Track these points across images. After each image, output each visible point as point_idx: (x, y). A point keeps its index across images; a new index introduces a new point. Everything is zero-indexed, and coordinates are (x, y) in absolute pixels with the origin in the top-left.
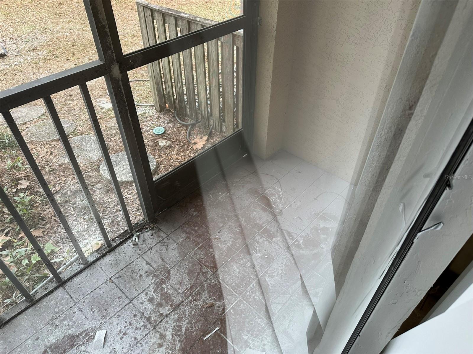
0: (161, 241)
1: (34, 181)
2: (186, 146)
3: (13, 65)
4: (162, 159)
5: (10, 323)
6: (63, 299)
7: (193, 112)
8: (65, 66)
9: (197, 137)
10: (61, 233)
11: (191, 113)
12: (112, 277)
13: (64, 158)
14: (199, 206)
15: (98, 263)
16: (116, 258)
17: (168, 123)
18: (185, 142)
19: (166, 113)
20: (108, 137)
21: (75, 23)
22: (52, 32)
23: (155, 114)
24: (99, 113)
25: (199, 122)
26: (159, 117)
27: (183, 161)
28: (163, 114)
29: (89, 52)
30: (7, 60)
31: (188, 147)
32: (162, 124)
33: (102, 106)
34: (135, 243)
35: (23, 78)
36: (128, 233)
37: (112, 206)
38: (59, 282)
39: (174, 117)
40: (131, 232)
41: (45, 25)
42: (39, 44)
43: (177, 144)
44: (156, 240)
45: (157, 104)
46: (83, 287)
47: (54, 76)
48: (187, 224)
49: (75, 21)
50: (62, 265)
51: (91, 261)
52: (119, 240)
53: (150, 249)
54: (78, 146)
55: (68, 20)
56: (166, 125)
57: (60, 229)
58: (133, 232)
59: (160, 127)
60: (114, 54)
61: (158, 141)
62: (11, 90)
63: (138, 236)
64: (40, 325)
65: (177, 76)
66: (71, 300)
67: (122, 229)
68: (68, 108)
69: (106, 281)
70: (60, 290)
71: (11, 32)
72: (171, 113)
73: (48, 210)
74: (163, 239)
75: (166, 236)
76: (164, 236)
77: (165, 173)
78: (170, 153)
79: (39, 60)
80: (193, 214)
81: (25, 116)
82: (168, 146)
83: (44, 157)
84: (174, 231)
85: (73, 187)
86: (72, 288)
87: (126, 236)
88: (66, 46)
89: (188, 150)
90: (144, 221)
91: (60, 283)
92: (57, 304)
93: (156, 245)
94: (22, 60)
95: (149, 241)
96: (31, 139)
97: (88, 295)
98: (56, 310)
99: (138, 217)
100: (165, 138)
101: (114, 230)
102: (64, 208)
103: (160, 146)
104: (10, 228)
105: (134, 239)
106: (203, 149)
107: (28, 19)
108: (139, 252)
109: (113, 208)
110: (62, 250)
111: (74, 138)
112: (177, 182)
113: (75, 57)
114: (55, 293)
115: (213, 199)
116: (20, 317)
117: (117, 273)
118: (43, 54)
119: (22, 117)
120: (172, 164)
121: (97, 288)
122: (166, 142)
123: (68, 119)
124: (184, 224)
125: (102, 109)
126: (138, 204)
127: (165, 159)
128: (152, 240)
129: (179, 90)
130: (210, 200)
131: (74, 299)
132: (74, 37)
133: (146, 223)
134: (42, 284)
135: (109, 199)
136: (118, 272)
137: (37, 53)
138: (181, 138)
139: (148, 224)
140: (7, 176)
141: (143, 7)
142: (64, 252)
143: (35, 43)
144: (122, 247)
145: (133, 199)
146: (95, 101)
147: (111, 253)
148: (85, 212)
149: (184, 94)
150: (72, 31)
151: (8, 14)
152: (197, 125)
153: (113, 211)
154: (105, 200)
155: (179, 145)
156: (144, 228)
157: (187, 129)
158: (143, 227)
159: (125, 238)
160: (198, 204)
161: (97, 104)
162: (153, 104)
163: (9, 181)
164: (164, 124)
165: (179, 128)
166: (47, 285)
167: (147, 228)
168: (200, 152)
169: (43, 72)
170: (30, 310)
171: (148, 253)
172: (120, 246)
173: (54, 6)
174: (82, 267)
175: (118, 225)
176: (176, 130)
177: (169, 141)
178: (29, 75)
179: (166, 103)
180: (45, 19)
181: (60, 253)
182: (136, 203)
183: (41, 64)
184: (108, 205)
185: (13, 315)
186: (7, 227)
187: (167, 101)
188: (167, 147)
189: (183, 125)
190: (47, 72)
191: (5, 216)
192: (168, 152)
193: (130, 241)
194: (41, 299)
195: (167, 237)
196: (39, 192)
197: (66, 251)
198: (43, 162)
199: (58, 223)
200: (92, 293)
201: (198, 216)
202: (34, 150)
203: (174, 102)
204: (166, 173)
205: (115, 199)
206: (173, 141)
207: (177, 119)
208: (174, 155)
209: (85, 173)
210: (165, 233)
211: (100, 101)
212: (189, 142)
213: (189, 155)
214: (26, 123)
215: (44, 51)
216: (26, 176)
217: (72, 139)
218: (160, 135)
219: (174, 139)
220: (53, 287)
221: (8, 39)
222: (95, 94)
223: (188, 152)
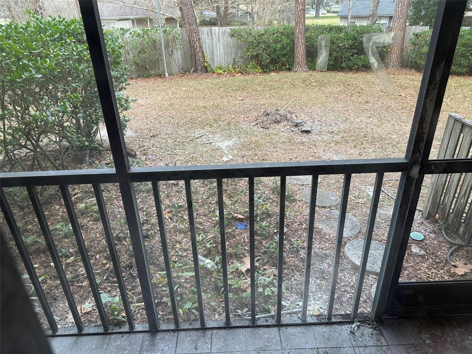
0: (379, 346)
1: (291, 231)
2: (442, 264)
3: (312, 140)
4: (409, 265)
5: (233, 330)
6: (274, 338)
7: (468, 233)
8: (351, 151)
9: (460, 260)
10: (293, 283)
11: (464, 233)
12: (319, 348)
13: (320, 223)
14: (437, 337)
15: (313, 327)
16: (330, 334)
17: (431, 233)
18: (442, 260)
19: (433, 222)
20: (364, 222)
21: (373, 119)
22: (351, 123)
23: (419, 219)
24: (364, 198)
25: (469, 246)
26: (422, 223)
27: (432, 278)
28: (429, 223)
29: (376, 145)
30: (309, 136)
31: (443, 266)
32: (423, 231)
33: (370, 194)
34: (353, 331)
35: (315, 152)
36: (350, 317)
37: (342, 284)
38: (278, 322)
39: (440, 229)
40: (354, 318)
41: (348, 116)
42: (337, 130)
43: (432, 258)
44: (374, 342)
45: (426, 210)
46: (293, 340)
47: (362, 161)
48: (415, 347)
49: (374, 118)
50: (283, 310)
51: (309, 322)
52: (340, 318)
53: (364, 347)
54: (335, 219)
55: (369, 116)
56: (427, 234)
57: (293, 279)
58: (355, 319)
59: (420, 233)
60: (421, 157)
61: (411, 246)
62: (327, 162)
63: (358, 327)
64: (250, 347)
65: (464, 191)
66: (280, 344)
67: (344, 310)
68: (339, 185)
69: (314, 348)
70: (276, 329)
71: (321, 116)
72: (438, 224)
73: (291, 259)
74: (382, 346)
75: (386, 344)
76: (385, 343)
77: (406, 280)
78: (420, 263)
79: (332, 141)
80: (425, 341)
81: (305, 180)
82: (421, 256)
83: (305, 215)
84: (397, 345)
85: (317, 250)
86: (285, 334)
87: (347, 320)
88: (358, 136)
89: (443, 269)
90: (370, 316)
91: (278, 324)
92: (269, 339)
93: (372, 346)
94: (320, 138)
95: (367, 338)
96: (302, 198)
97: (294, 349)
98: (266, 344)
99: (362, 309)
100: (421, 246)
101: (337, 307)
102: (303, 264)
103: (411, 251)
104: (261, 258)
105: (353, 326)
106: (462, 277)
107: (337, 109)
108: (353, 341)
109: (343, 286)
110: (288, 298)
111: (335, 211)
112: (421, 296)
113: (363, 146)
114: (271, 329)
115: (458, 338)
116: (241, 330)
117: (325, 348)
118: (338, 138)
119: (302, 180)
120: (418, 275)
121: (304, 349)
122: (420, 250)
123: (336, 194)
124: (410, 344)
125: (368, 196)
126: (367, 296)
127: (412, 266)
128: (370, 339)
129: (461, 205)
130: (453, 338)
131: (283, 345)
132: (368, 130)
133: (371, 319)
134: (264, 315)
135: (343, 277)
136: (327, 348)
137: (333, 136)
138: (439, 253)
139: (372, 321)
140: (275, 218)
141: (455, 120)
142: (289, 300)
143: (335, 128)
144: (340, 327)
145: (364, 288)
146: (365, 187)
147: (328, 326)
148: (318, 276)
149: (464, 212)
150: (368, 125)
151: (324, 103)
152: (465, 248)
153: (342, 289)
154: (339, 276)
155: (434, 260)
156: (367, 323)
157: (450, 248)
158: (366, 321)
159: (345, 320)
160: (437, 333)
161: (366, 190)
162: (421, 209)
163: (275, 223)
164: (425, 232)
165: (440, 242)
166: (269, 319)
167: (369, 324)
168: (458, 278)
169: (332, 152)
170: (249, 329)
171: (362, 349)
172: (338, 324)
173: (361, 103)
174: (300, 322)
175: (341, 305)
176: (436, 243)
177: (423, 251)
178: (320, 150)
179: (436, 213)
180: (350, 111)
181: (286, 299)
182: (365, 294)
183: (332, 145)
184: (340, 282)
185: (238, 325)
186: (260, 255)
187: (439, 211)
188: (419, 256)
189: (448, 241)
190: (334, 152)
191: (262, 247)
192: (418, 261)
193: (349, 326)
194: (260, 326)
195: (387, 346)
196: (291, 241)
197: (291, 300)
198: (303, 220)
199: (293, 273)
200: (298, 350)
201: (431, 347)
202: (301, 207)
203: (448, 215)
204: (408, 280)
205: (348, 280)
206: (429, 253)
207: (442, 233)
208: (424, 267)
209: (332, 243)
210: (386, 341)
211: (369, 188)
212: (448, 262)
213: (442, 275)
214: (303, 185)
215: (339, 136)
216: (287, 225)
217: (333, 211)
218: (417, 240)
219: (430, 251)
220: (272, 323)
221: (317, 121)
222: (367, 181)
223: (442, 271)
